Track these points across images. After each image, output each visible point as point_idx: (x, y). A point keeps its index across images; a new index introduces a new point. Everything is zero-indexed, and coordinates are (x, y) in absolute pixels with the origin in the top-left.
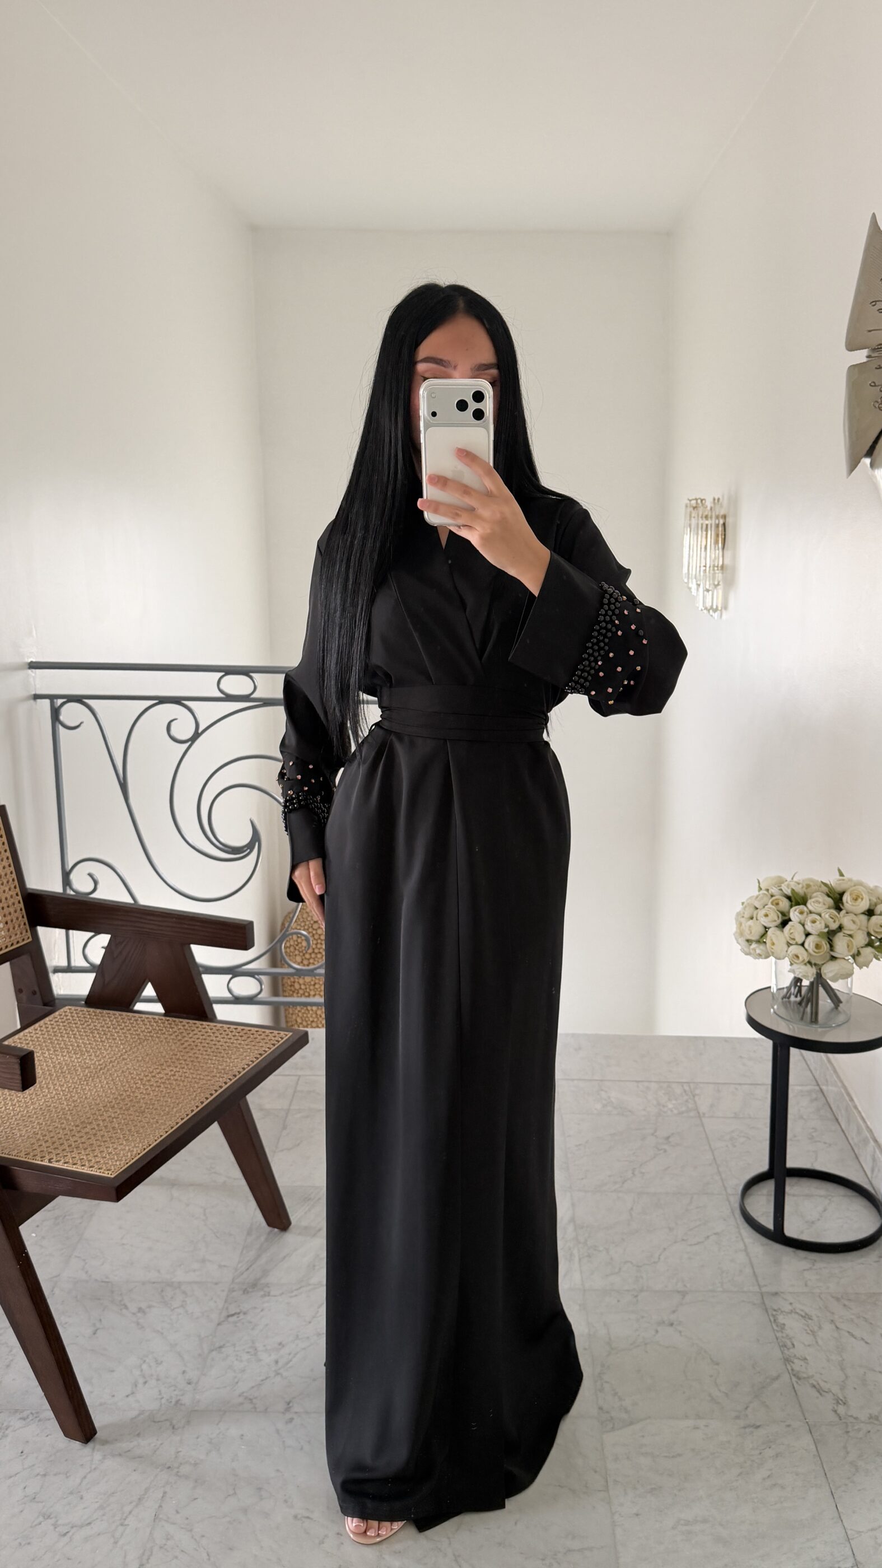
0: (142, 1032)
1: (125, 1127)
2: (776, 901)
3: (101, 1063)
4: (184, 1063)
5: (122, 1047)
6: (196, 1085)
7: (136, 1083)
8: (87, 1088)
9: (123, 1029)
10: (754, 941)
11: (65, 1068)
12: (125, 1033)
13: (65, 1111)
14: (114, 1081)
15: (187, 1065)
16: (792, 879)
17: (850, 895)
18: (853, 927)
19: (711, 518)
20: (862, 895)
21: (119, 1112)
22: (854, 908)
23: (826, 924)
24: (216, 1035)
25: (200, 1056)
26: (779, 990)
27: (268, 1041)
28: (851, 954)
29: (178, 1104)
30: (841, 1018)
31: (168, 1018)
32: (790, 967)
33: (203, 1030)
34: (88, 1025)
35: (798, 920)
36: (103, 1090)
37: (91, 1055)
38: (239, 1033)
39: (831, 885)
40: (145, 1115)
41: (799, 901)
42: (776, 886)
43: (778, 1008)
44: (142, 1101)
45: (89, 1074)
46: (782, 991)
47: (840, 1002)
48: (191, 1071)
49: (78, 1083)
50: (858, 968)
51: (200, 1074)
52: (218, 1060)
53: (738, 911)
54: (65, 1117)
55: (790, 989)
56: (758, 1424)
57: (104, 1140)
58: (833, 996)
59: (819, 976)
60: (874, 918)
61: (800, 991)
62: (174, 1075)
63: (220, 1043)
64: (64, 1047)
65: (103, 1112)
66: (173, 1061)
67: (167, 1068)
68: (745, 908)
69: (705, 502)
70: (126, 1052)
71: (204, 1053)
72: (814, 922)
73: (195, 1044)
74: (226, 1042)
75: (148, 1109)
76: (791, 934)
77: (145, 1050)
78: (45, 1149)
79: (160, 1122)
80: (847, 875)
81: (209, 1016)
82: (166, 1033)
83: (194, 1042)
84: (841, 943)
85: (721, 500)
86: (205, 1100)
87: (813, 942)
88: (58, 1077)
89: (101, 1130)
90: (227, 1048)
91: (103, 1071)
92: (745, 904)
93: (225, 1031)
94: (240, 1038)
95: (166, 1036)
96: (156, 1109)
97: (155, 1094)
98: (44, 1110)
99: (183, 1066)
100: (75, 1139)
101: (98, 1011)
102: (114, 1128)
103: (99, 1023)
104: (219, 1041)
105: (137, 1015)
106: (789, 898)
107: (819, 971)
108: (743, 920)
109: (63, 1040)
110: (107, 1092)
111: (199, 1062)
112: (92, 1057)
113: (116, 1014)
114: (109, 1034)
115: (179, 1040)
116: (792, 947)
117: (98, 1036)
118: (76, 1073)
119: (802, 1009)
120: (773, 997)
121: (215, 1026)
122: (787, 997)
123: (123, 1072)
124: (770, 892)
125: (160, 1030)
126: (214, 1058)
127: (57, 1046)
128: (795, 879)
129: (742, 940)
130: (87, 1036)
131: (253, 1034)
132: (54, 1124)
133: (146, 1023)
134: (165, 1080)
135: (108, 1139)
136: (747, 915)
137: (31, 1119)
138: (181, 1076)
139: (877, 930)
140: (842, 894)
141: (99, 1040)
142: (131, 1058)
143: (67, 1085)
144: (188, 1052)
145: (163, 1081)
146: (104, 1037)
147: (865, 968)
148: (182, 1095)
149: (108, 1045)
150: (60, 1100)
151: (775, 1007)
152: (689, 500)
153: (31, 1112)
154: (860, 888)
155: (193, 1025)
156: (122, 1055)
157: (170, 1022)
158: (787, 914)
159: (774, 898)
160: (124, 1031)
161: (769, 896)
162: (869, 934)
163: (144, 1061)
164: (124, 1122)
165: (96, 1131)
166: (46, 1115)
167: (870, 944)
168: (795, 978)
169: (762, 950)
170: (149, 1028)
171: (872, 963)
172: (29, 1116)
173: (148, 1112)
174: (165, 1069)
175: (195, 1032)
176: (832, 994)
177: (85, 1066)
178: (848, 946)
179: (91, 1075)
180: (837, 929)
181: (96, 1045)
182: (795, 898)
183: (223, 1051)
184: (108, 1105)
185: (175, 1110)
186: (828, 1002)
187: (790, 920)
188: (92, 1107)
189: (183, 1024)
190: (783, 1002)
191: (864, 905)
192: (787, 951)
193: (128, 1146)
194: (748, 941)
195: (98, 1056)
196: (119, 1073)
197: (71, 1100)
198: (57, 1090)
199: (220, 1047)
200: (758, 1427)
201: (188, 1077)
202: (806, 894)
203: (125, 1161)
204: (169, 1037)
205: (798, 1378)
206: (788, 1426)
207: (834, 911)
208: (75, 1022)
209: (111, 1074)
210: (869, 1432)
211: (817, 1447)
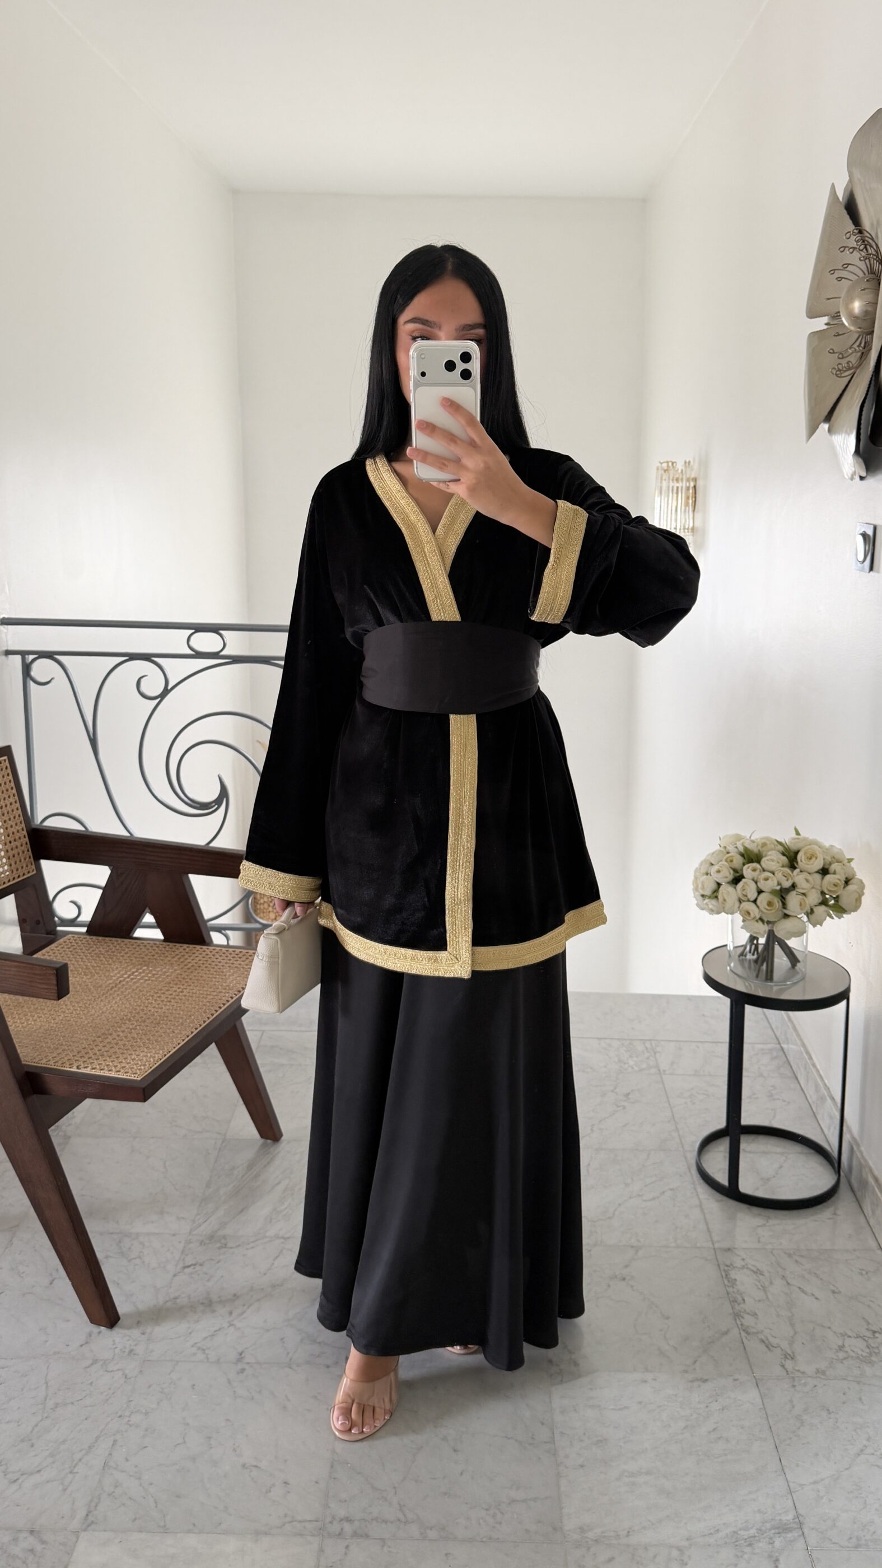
0: (149, 954)
1: (143, 1037)
2: (731, 858)
3: (109, 983)
4: (190, 981)
5: (128, 968)
6: (202, 1001)
7: (148, 1000)
9: (127, 953)
10: (708, 896)
13: (83, 1025)
14: (127, 997)
15: (193, 983)
16: (750, 837)
17: (805, 853)
18: (807, 886)
19: (682, 480)
20: (816, 854)
21: (132, 1024)
22: (807, 866)
23: (778, 882)
24: (216, 957)
25: (205, 975)
26: (735, 948)
28: (805, 911)
29: (190, 1017)
30: (796, 976)
31: (168, 943)
32: (742, 923)
33: (203, 954)
35: (751, 878)
39: (786, 844)
41: (753, 859)
42: (733, 844)
43: (735, 966)
46: (738, 949)
47: (796, 959)
48: (198, 988)
50: (811, 926)
52: (222, 979)
53: (696, 866)
55: (747, 946)
56: (705, 1378)
58: (790, 954)
59: (774, 933)
60: (828, 877)
61: (756, 948)
63: (221, 964)
65: (121, 1024)
66: (180, 979)
67: (174, 986)
68: (701, 865)
69: (676, 465)
70: (133, 973)
71: (208, 972)
72: (767, 879)
73: (198, 965)
75: (163, 1020)
76: (744, 890)
77: (151, 971)
78: (72, 1058)
79: (176, 1031)
80: (804, 834)
81: (206, 942)
82: (168, 956)
83: (196, 963)
84: (793, 900)
85: (692, 463)
87: (766, 900)
89: (122, 1040)
91: (114, 990)
92: (703, 860)
93: (224, 953)
95: (169, 959)
96: (170, 1021)
97: (166, 1008)
98: (65, 1024)
99: (189, 984)
100: (99, 1048)
101: (100, 938)
102: (133, 1038)
103: (103, 949)
104: (220, 962)
105: (139, 942)
106: (743, 855)
107: (774, 929)
108: (698, 875)
110: (121, 1007)
111: (204, 980)
112: (101, 978)
113: (118, 941)
114: (115, 958)
115: (182, 962)
116: (744, 904)
117: (104, 959)
118: (90, 992)
119: (757, 967)
120: (730, 956)
121: (214, 949)
122: (743, 955)
123: (133, 990)
124: (726, 848)
125: (162, 953)
126: (218, 977)
128: (752, 837)
129: (697, 895)
130: (92, 960)
132: (75, 1036)
133: (148, 947)
135: (130, 1048)
136: (702, 871)
138: (189, 993)
139: (832, 889)
140: (797, 853)
144: (192, 972)
146: (111, 960)
147: (818, 926)
151: (732, 965)
152: (660, 462)
154: (816, 847)
155: (193, 949)
156: (129, 976)
157: (172, 947)
158: (740, 871)
159: (729, 855)
160: (128, 955)
161: (725, 853)
162: (823, 893)
168: (750, 936)
169: (716, 905)
171: (825, 922)
175: (196, 955)
176: (788, 951)
178: (801, 905)
180: (790, 887)
182: (749, 856)
186: (784, 960)
187: (743, 877)
190: (739, 960)
191: (818, 864)
192: (740, 908)
193: (150, 1052)
194: (701, 896)
199: (221, 967)
200: (706, 1381)
201: (196, 993)
202: (759, 851)
203: (149, 1065)
204: (172, 960)
205: (748, 1333)
206: (735, 1380)
207: (788, 870)
208: (81, 947)
209: (122, 992)
210: (815, 1386)
211: (762, 1401)
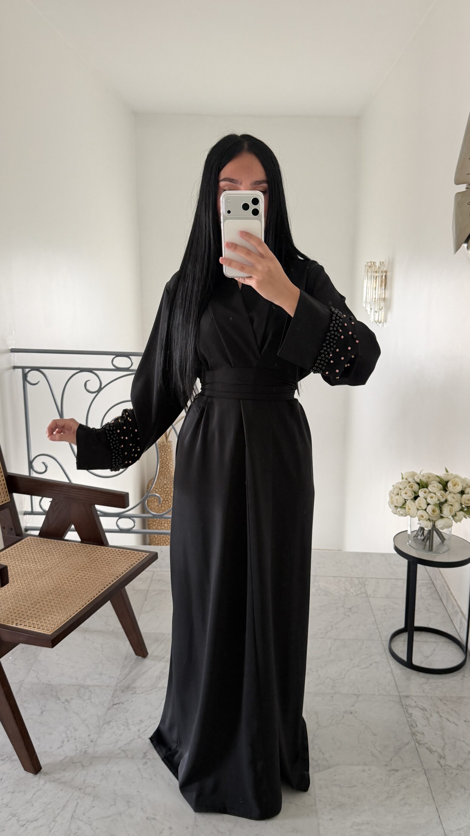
0: (69, 551)
1: (57, 605)
2: (411, 486)
3: (46, 568)
4: (90, 569)
5: (57, 560)
6: (96, 582)
7: (65, 580)
8: (38, 583)
9: (58, 550)
10: (399, 507)
11: (27, 571)
12: (59, 552)
13: (26, 595)
14: (53, 579)
15: (92, 570)
16: (420, 473)
17: (452, 483)
18: (453, 500)
19: (379, 272)
20: (458, 483)
21: (55, 596)
22: (453, 489)
23: (438, 499)
24: (108, 554)
25: (99, 565)
26: (412, 532)
27: (136, 558)
28: (452, 515)
29: (87, 593)
30: (445, 548)
31: (82, 544)
32: (418, 522)
33: (101, 551)
34: (40, 547)
35: (423, 497)
36: (47, 584)
37: (41, 564)
38: (120, 553)
39: (441, 477)
40: (69, 599)
41: (424, 485)
42: (412, 477)
43: (411, 542)
44: (67, 590)
45: (39, 575)
47: (445, 539)
48: (94, 574)
49: (33, 579)
50: (455, 523)
51: (99, 576)
52: (109, 568)
53: (391, 490)
54: (26, 599)
55: (418, 532)
56: (397, 769)
57: (46, 612)
58: (442, 537)
59: (434, 526)
60: (464, 496)
61: (423, 533)
62: (85, 576)
63: (110, 558)
64: (27, 559)
65: (46, 596)
66: (85, 568)
67: (81, 572)
68: (394, 489)
69: (376, 264)
70: (60, 562)
71: (102, 564)
72: (432, 497)
73: (97, 558)
74: (113, 558)
75: (70, 595)
76: (419, 504)
77: (70, 562)
78: (14, 618)
79: (77, 602)
80: (450, 472)
81: (105, 543)
82: (81, 552)
83: (96, 557)
84: (446, 510)
85: (384, 263)
86: (101, 590)
87: (431, 509)
88: (23, 576)
89: (45, 607)
90: (114, 561)
91: (47, 573)
92: (394, 486)
93: (113, 552)
94: (121, 556)
95: (81, 554)
96: (75, 595)
97: (75, 586)
98: (15, 594)
99: (90, 571)
100: (31, 612)
101: (45, 539)
102: (52, 606)
103: (46, 546)
104: (109, 557)
105: (66, 542)
106: (418, 484)
107: (434, 523)
108: (393, 495)
109: (26, 555)
110: (49, 585)
111: (99, 569)
112: (41, 565)
113: (55, 542)
114: (51, 552)
115: (88, 556)
116: (419, 511)
117: (45, 553)
118: (32, 574)
119: (424, 543)
120: (409, 537)
121: (108, 549)
122: (416, 536)
123: (57, 574)
124: (408, 480)
125: (78, 551)
126: (107, 567)
127: (23, 558)
128: (421, 474)
129: (392, 506)
130: (39, 553)
131: (128, 554)
132: (19, 603)
133: (70, 546)
134: (80, 578)
135: (48, 612)
136: (395, 492)
137: (8, 600)
138: (89, 577)
139: (467, 502)
140: (447, 482)
141: (45, 555)
142: (62, 566)
143: (27, 580)
144: (93, 563)
145: (79, 579)
146: (48, 554)
147: (459, 522)
148: (89, 587)
149: (50, 558)
150: (23, 589)
152: (367, 262)
153: (8, 596)
154: (457, 479)
155: (96, 548)
156: (57, 564)
157: (83, 546)
158: (417, 493)
159: (410, 484)
160: (59, 551)
161: (408, 483)
162: (461, 504)
163: (69, 568)
164: (57, 603)
165: (42, 607)
166: (15, 598)
167: (462, 510)
168: (420, 527)
169: (403, 512)
170: (72, 550)
171: (462, 520)
172: (6, 598)
173: (70, 597)
174: (80, 573)
175: (97, 552)
176: (441, 536)
177: (37, 570)
178: (450, 511)
179: (40, 575)
180: (444, 501)
181: (44, 558)
182: (422, 484)
183: (111, 563)
184: (49, 592)
185: (85, 596)
186: (438, 540)
187: (418, 496)
188: (40, 593)
189: (90, 547)
190: (414, 539)
191: (459, 488)
192: (417, 513)
193: (60, 616)
194: (395, 506)
195: (45, 564)
196: (55, 574)
197: (29, 589)
198: (22, 583)
199: (110, 560)
200: (397, 771)
201: (92, 577)
202: (427, 482)
203: (57, 625)
204: (83, 555)
205: (420, 744)
206: (414, 770)
207: (443, 492)
208: (33, 545)
209: (51, 575)
210: (457, 774)
211: (429, 782)
